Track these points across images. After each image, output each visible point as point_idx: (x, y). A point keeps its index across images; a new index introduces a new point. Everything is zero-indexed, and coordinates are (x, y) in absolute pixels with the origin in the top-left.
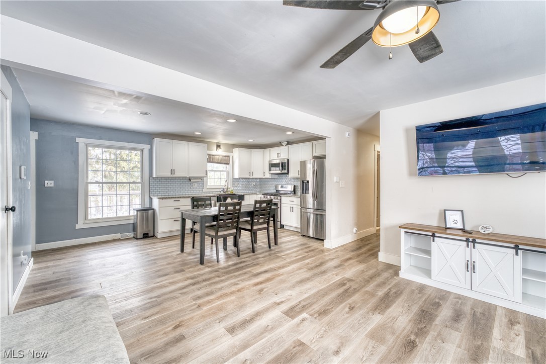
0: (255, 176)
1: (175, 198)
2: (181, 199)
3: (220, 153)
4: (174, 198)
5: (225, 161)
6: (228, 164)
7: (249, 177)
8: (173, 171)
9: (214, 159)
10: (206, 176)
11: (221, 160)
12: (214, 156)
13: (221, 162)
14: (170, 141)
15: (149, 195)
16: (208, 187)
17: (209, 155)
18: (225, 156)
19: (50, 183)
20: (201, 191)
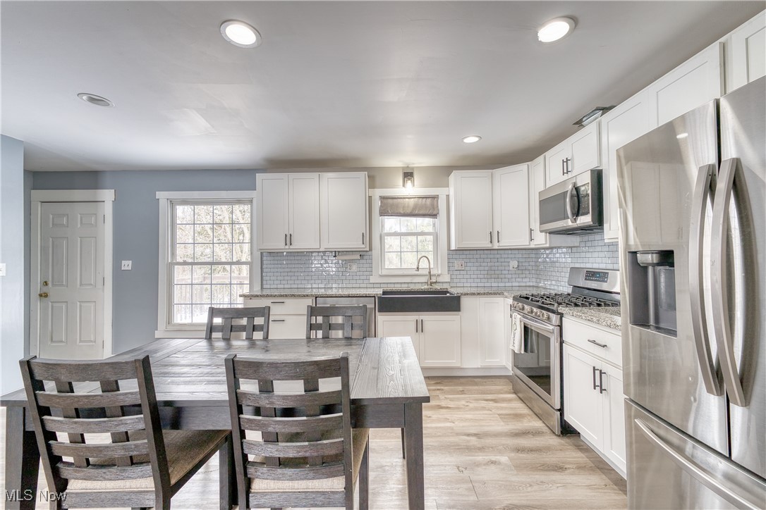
0: (506, 242)
1: (275, 296)
2: (287, 300)
3: (410, 191)
4: (271, 296)
5: (428, 209)
6: (434, 216)
7: (489, 246)
8: (289, 239)
9: (397, 206)
10: (363, 246)
11: (416, 206)
12: (395, 200)
13: (414, 213)
14: (284, 175)
15: (262, 288)
16: (384, 272)
17: (383, 198)
18: (426, 198)
19: (127, 265)
20: (366, 281)
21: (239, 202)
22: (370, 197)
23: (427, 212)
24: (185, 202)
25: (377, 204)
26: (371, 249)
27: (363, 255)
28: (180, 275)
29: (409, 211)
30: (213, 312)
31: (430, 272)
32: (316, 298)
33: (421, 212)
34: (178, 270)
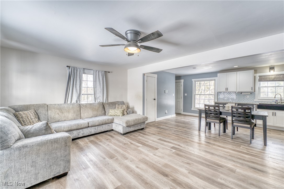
3: (272, 73)
8: (227, 89)
9: (266, 78)
10: (252, 91)
11: (275, 78)
12: (265, 77)
13: (274, 80)
14: (226, 73)
15: (218, 101)
16: (260, 98)
17: (259, 76)
18: (280, 75)
19: (186, 95)
20: (253, 101)
21: (212, 80)
22: (255, 77)
23: (281, 79)
24: (198, 81)
25: (258, 78)
26: (255, 91)
27: (252, 93)
28: (197, 97)
29: (272, 80)
30: (205, 105)
31: (281, 99)
32: (236, 104)
33: (278, 80)
34: (196, 96)
